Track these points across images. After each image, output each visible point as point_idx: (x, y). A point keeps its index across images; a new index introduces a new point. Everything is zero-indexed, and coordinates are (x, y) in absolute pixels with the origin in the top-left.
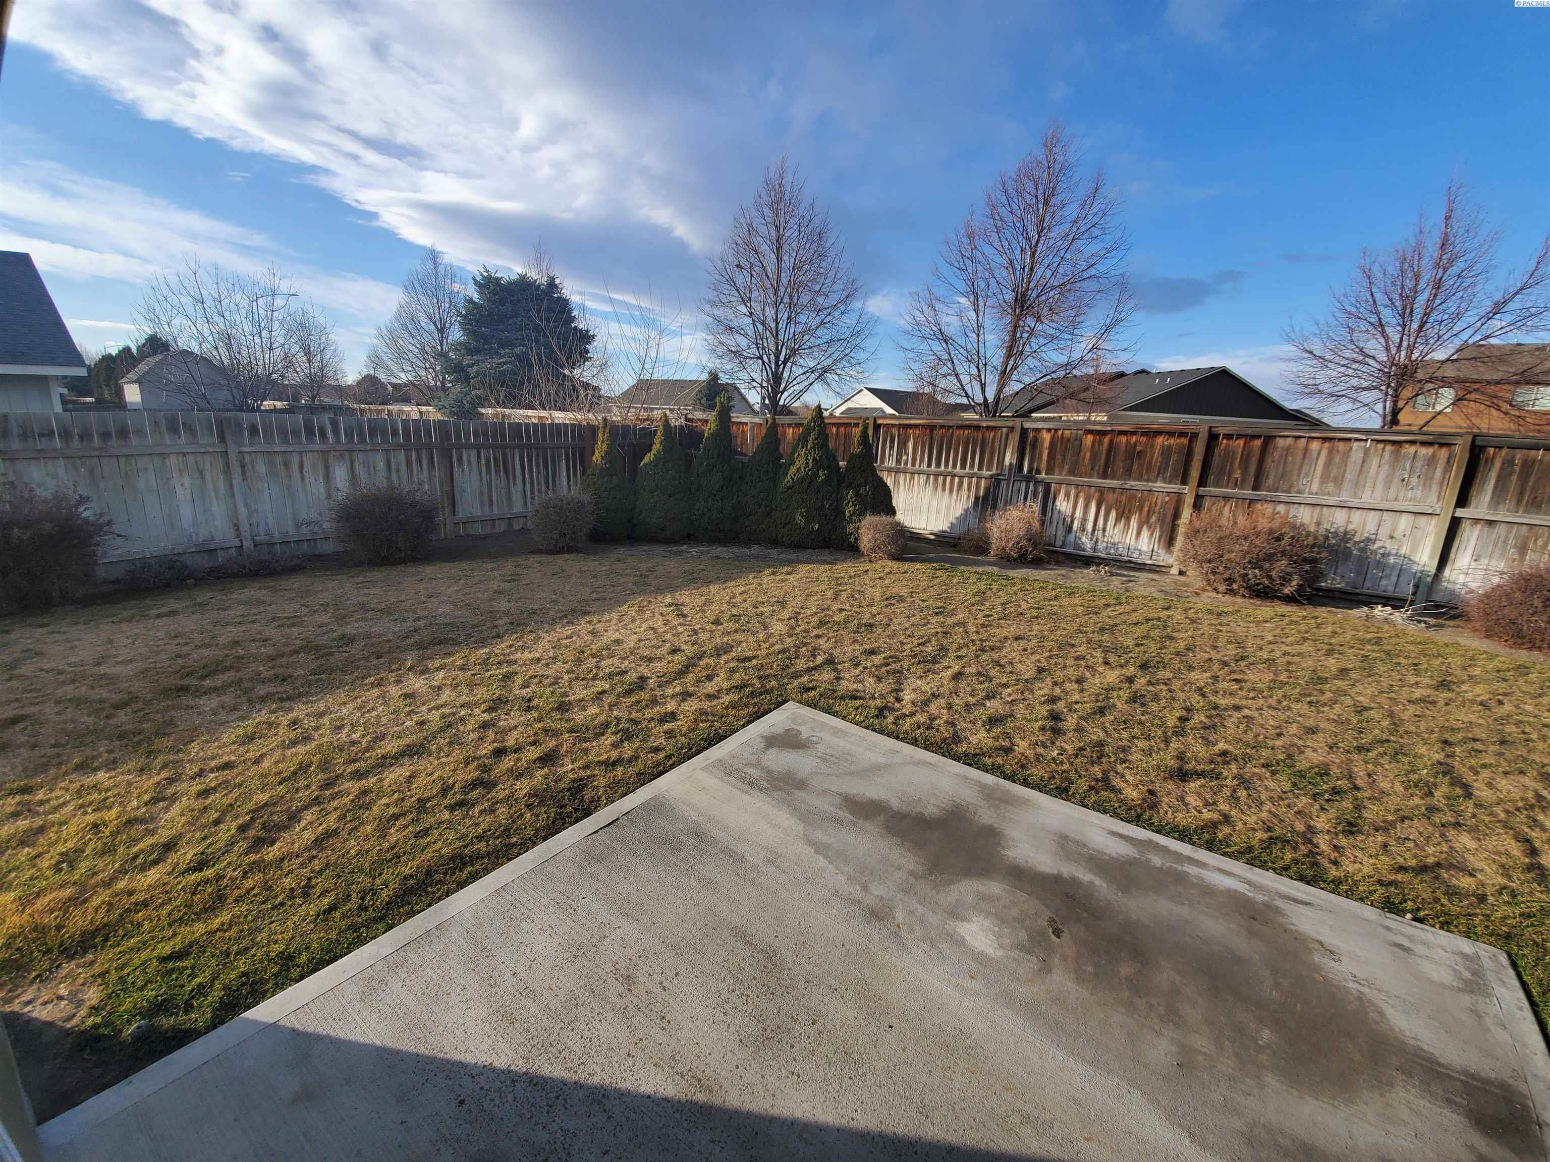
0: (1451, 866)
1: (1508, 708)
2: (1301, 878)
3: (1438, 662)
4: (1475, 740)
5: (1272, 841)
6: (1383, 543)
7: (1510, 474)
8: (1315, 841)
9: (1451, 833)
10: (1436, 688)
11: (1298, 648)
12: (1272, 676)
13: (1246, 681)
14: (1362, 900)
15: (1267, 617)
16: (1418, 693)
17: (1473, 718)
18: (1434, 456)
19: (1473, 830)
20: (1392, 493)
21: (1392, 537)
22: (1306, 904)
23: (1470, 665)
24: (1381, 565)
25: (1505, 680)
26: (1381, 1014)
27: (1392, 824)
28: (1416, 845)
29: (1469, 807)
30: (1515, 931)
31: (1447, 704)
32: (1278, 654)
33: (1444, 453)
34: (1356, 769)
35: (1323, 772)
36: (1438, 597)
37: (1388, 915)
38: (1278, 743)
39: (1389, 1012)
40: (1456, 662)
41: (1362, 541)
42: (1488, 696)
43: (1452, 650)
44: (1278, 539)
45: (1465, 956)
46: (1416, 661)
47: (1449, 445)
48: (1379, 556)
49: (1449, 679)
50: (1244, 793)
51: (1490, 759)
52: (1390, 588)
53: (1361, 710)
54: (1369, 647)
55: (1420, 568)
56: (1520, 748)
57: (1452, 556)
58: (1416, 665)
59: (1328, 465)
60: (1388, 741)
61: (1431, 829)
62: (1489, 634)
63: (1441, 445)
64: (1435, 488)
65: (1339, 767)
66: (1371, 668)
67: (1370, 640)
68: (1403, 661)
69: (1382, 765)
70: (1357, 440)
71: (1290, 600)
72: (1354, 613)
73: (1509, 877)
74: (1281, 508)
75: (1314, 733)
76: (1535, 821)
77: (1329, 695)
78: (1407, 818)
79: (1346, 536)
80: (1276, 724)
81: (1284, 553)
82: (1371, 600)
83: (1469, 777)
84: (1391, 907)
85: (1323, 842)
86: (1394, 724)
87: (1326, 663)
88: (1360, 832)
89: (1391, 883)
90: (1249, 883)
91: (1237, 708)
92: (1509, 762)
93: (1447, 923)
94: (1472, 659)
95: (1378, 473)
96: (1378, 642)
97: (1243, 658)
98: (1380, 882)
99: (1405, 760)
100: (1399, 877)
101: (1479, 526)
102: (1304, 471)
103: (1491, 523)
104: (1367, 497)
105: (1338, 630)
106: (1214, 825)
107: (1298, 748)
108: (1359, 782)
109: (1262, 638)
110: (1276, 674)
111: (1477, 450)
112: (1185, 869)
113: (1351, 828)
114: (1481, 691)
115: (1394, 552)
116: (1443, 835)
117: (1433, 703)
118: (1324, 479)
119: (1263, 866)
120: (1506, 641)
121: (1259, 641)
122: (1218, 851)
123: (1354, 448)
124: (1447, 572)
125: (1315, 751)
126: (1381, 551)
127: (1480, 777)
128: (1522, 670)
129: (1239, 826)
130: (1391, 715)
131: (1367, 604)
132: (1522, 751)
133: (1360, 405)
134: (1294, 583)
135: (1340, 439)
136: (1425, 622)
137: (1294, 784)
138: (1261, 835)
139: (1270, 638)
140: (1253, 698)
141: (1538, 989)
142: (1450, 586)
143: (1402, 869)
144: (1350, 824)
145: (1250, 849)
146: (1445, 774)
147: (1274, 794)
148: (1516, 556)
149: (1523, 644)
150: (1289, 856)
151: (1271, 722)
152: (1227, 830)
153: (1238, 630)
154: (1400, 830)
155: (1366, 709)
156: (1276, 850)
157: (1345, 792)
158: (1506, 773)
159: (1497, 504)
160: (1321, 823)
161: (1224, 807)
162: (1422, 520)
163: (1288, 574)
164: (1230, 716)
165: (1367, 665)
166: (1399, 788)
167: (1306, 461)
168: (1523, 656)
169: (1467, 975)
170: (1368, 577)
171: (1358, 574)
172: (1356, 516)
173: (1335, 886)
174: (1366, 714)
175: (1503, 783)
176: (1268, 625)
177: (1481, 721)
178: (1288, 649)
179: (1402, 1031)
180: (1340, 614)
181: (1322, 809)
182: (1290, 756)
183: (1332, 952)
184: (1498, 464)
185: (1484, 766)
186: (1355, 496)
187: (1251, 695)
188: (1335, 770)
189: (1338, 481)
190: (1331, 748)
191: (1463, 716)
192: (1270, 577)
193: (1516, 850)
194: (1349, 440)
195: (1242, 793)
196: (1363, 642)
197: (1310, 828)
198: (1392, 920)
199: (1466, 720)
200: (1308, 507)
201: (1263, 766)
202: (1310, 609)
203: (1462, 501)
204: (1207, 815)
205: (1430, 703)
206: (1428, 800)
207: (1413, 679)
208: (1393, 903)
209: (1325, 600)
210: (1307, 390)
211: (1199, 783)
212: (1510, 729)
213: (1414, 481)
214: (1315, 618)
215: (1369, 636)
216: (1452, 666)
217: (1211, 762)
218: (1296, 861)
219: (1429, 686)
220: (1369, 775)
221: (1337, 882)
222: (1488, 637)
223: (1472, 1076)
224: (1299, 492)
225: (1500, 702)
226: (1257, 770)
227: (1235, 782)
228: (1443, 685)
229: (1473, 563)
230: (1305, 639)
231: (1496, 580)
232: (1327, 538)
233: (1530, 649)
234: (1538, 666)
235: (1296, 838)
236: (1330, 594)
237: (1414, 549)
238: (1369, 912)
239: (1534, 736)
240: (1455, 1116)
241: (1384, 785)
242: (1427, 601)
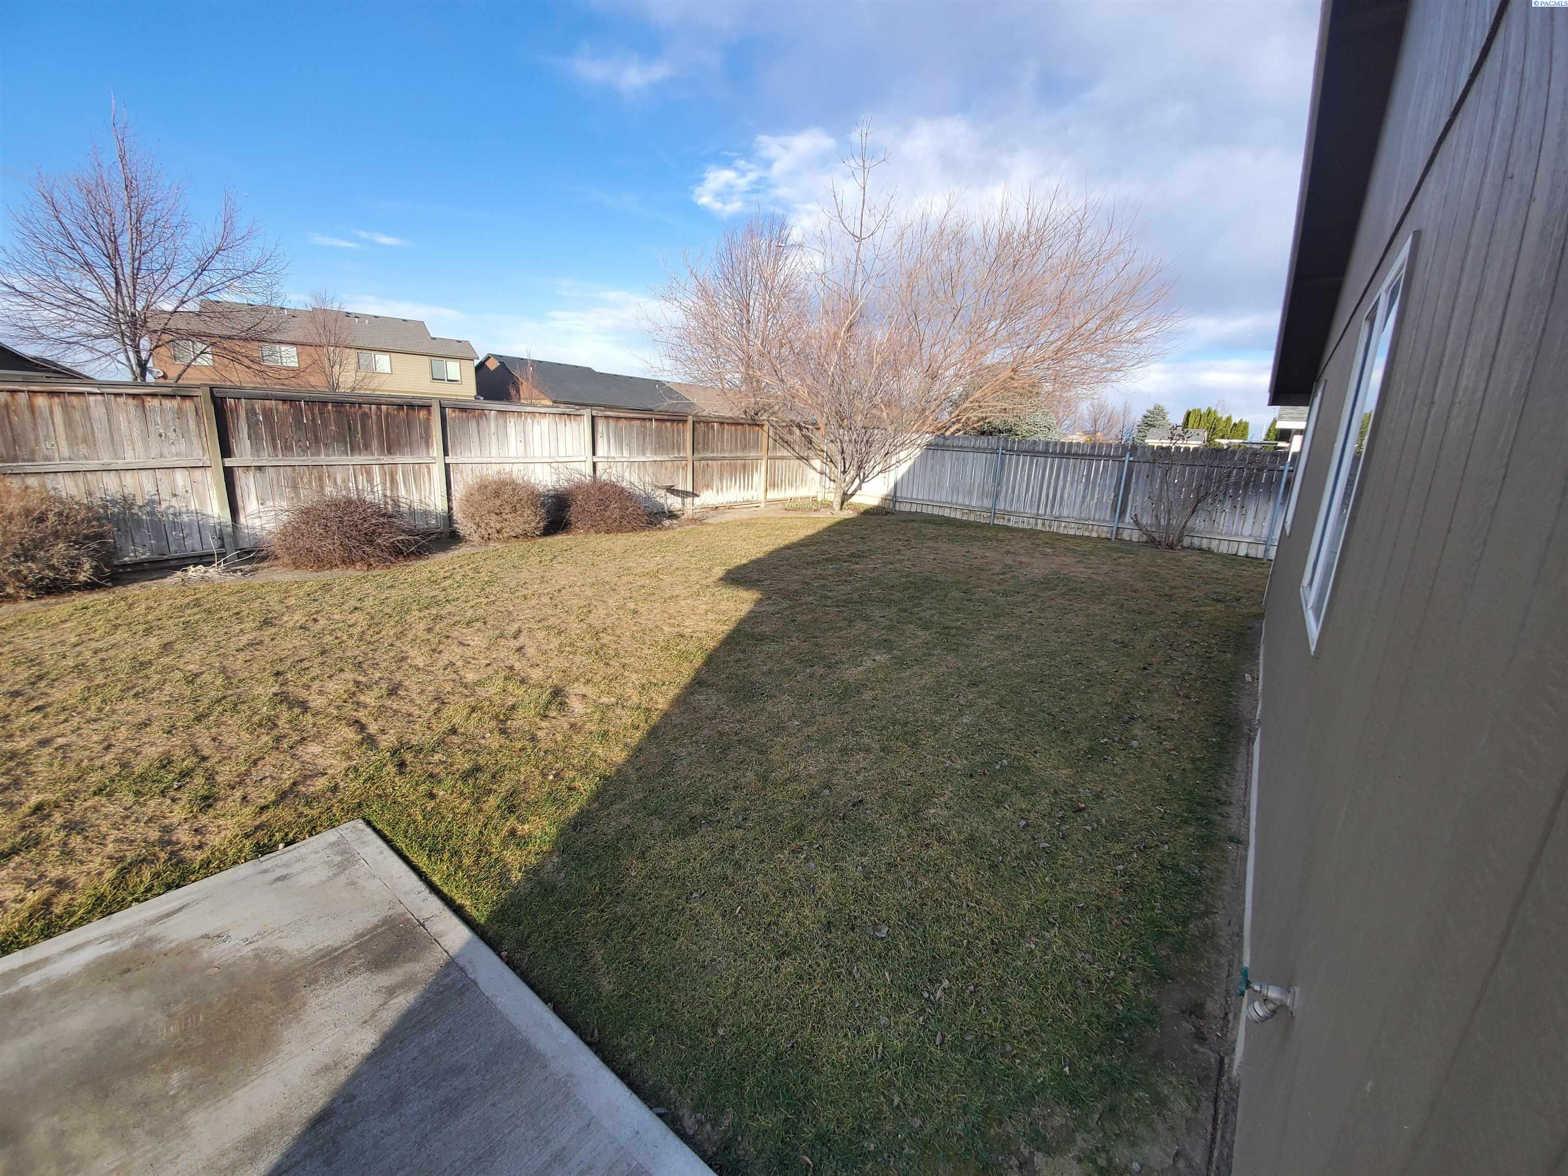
0: (306, 777)
1: (322, 622)
2: (169, 887)
3: (257, 604)
4: (301, 661)
5: (124, 873)
6: (168, 504)
7: (257, 424)
8: (174, 839)
9: (300, 750)
10: (260, 629)
11: (111, 640)
12: (84, 683)
13: (50, 705)
14: (235, 863)
15: (64, 616)
16: (244, 640)
17: (297, 642)
18: (180, 409)
19: (317, 737)
20: (154, 452)
21: (175, 495)
22: (180, 909)
23: (285, 598)
24: (180, 526)
25: (315, 600)
26: (280, 952)
27: (247, 773)
28: (273, 778)
29: (309, 718)
30: (363, 797)
31: (272, 639)
32: (88, 654)
33: (188, 405)
34: (200, 741)
35: (166, 762)
36: (246, 544)
37: (262, 859)
38: (108, 757)
39: (285, 944)
40: (273, 599)
41: (147, 504)
42: (304, 619)
43: (269, 589)
44: (41, 519)
45: (333, 844)
46: (237, 610)
47: (190, 397)
48: (171, 517)
49: (270, 616)
50: (79, 838)
51: (314, 672)
52: (198, 547)
53: (192, 679)
54: (189, 612)
55: (216, 521)
56: (337, 651)
57: (240, 503)
58: (238, 613)
59: (69, 423)
60: (224, 697)
61: (282, 757)
62: (297, 565)
63: (184, 397)
64: (195, 441)
65: (182, 747)
66: (195, 633)
67: (188, 604)
68: (224, 614)
69: (224, 723)
70: (90, 394)
71: (90, 587)
72: (169, 580)
73: (350, 758)
74: (32, 481)
75: (146, 725)
76: (358, 703)
77: (156, 677)
78: (259, 759)
79: (127, 502)
80: (101, 737)
81: (56, 534)
82: (182, 563)
83: (303, 694)
84: (262, 850)
85: (183, 836)
86: (227, 678)
87: (148, 644)
88: (216, 800)
89: (258, 828)
90: (111, 937)
91: (44, 743)
92: (330, 666)
93: (314, 828)
94: (286, 591)
95: (130, 430)
96: (197, 603)
97: (40, 678)
98: (247, 836)
99: (244, 707)
100: (264, 818)
101: (251, 473)
102: (41, 435)
103: (259, 468)
104: (130, 457)
105: (152, 604)
106: (47, 903)
107: (133, 751)
108: (206, 752)
109: (63, 643)
110: (90, 679)
111: (219, 401)
112: (22, 985)
113: (207, 802)
114: (299, 617)
115: (184, 510)
116: (293, 756)
117: (261, 643)
118: (72, 441)
119: (123, 905)
120: (311, 567)
121: (60, 649)
122: (62, 929)
123: (92, 404)
124: (242, 520)
125: (152, 744)
126: (171, 511)
127: (312, 691)
128: (326, 588)
129: (82, 881)
130: (224, 670)
131: (178, 568)
132: (340, 653)
133: (100, 354)
134: (87, 566)
135: (70, 393)
136: (241, 570)
137: (138, 793)
138: (110, 874)
139: (74, 640)
140: (66, 721)
141: (390, 828)
142: (251, 532)
143: (263, 809)
144: (206, 798)
145: (100, 899)
146: (281, 702)
147: (117, 818)
148: (293, 495)
149: (324, 566)
150: (147, 874)
151: (95, 738)
152: (65, 897)
153: (27, 644)
154: (255, 775)
155: (197, 675)
156: (133, 879)
157: (193, 770)
158: (330, 677)
159: (258, 451)
160: (177, 814)
161: (55, 873)
162: (198, 473)
163: (75, 558)
164: (38, 757)
165: (191, 632)
166: (245, 736)
167: (39, 421)
168: (326, 575)
169: (338, 859)
170: (170, 539)
171: (158, 540)
172: (129, 479)
173: (207, 869)
174: (198, 681)
175: (331, 686)
176: (68, 625)
177: (303, 642)
178: (99, 645)
179: (300, 952)
180: (154, 586)
181: (174, 800)
182: (124, 766)
183: (219, 936)
184: (243, 413)
185: (313, 679)
186: (116, 456)
187: (62, 718)
188: (179, 753)
189: (90, 440)
190: (169, 732)
191: (286, 645)
192: (52, 568)
193: (351, 734)
194: (82, 393)
195: (76, 841)
196: (181, 608)
197: (167, 830)
198: (268, 861)
199: (290, 647)
200: (67, 476)
201: (95, 794)
202: (120, 591)
203: (226, 451)
204: (32, 897)
205: (257, 644)
206: (275, 732)
207: (237, 629)
208: (264, 845)
209: (136, 576)
210: (24, 333)
211: (12, 865)
212: (328, 639)
213: (172, 435)
214: (125, 599)
215: (187, 600)
216: (271, 603)
217: (23, 828)
218: (157, 875)
219: (254, 629)
220: (214, 739)
221: (205, 864)
222: (297, 568)
223: (362, 935)
224: (47, 458)
225: (315, 620)
226: (89, 803)
227: (62, 834)
228: (267, 623)
229: (261, 507)
230: (116, 627)
231: (284, 518)
232: (105, 507)
233: (331, 568)
234: (337, 581)
235: (152, 850)
236: (139, 568)
237: (202, 503)
238: (244, 869)
239: (345, 638)
240: (360, 978)
241: (231, 741)
242: (237, 550)
